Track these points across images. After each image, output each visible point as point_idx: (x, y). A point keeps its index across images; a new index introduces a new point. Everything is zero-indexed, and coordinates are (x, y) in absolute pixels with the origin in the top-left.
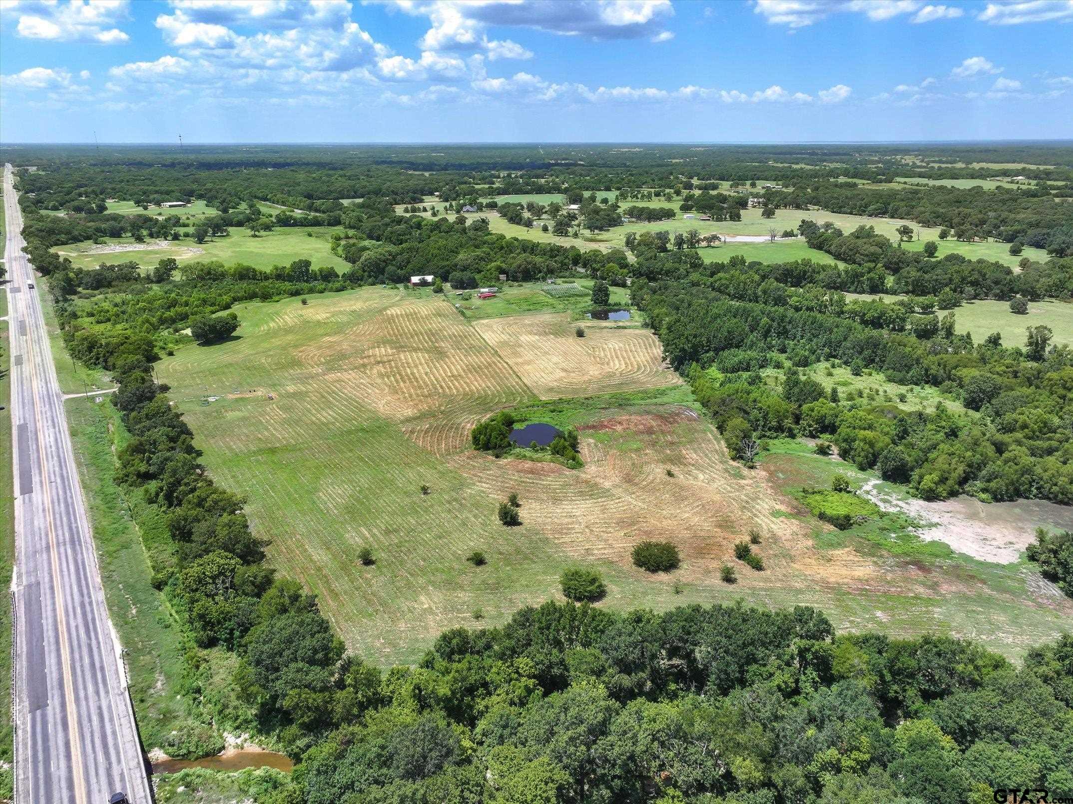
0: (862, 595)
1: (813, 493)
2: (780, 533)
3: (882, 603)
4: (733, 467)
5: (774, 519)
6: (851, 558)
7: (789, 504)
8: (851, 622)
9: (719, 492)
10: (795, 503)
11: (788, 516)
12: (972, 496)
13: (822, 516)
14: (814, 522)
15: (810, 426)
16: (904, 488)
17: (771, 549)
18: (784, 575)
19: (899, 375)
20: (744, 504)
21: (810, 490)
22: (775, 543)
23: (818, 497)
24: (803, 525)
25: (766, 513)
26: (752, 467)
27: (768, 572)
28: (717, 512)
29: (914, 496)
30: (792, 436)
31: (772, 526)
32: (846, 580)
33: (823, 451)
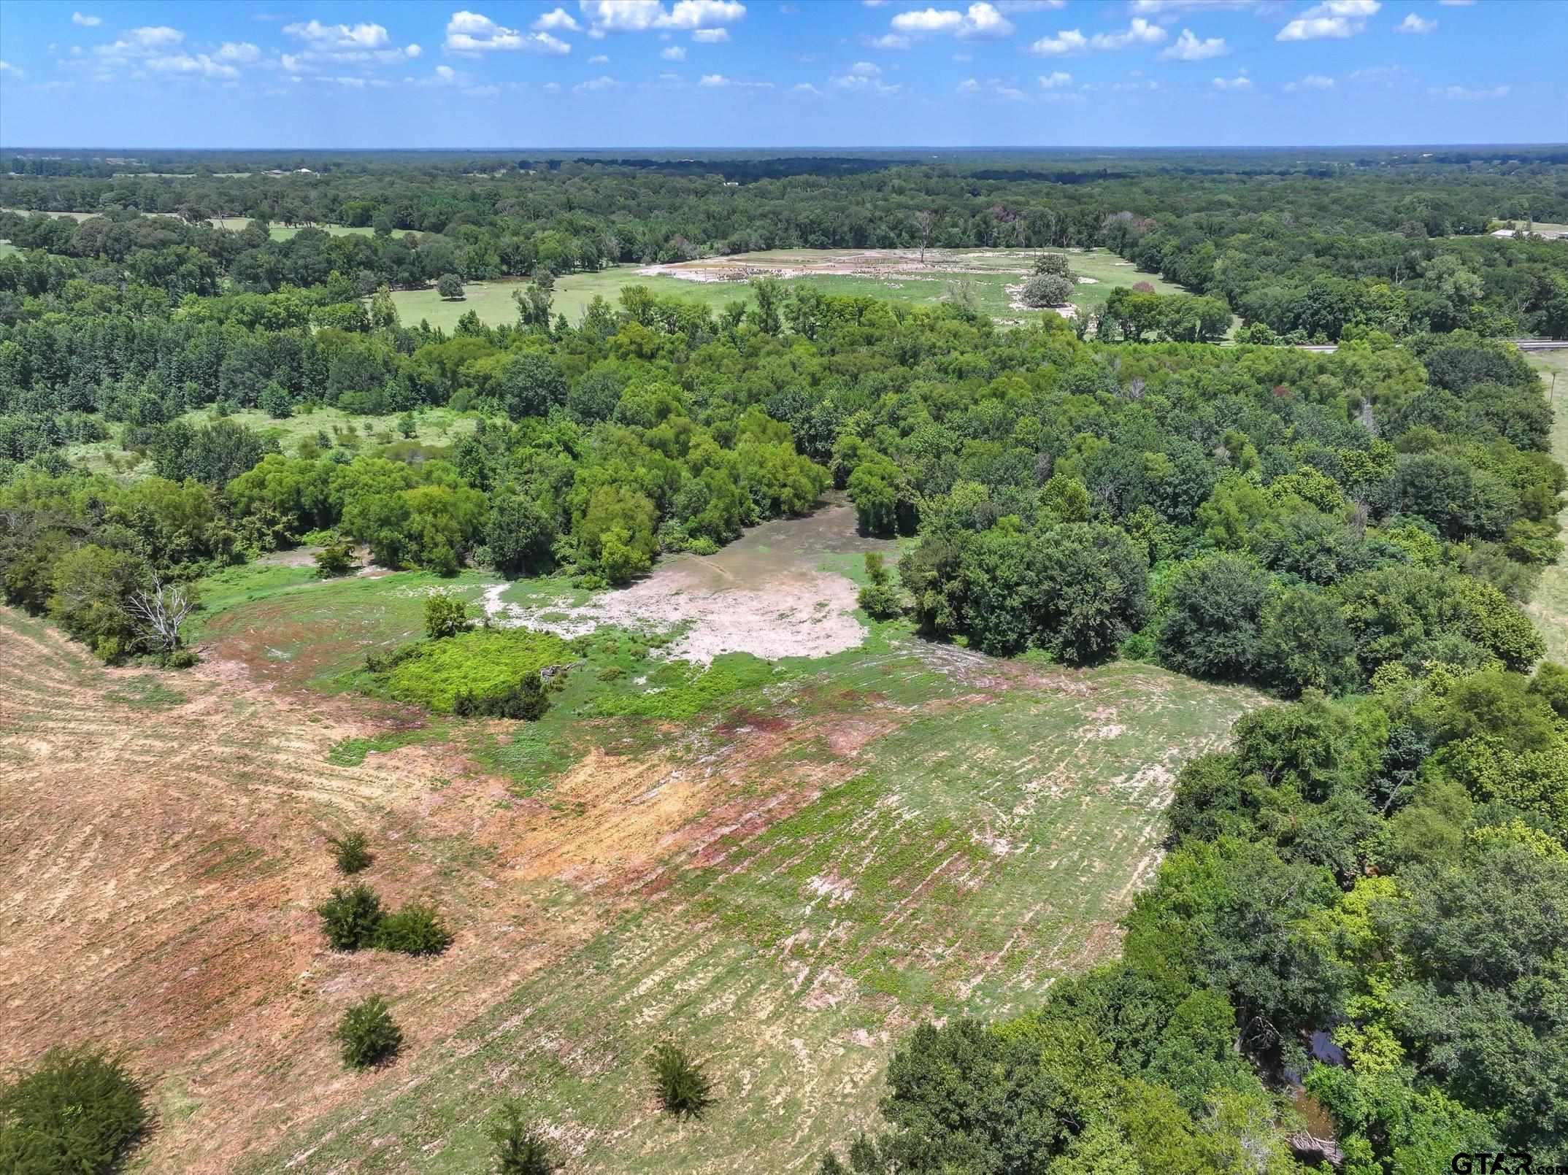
0: (736, 859)
1: (396, 662)
2: (400, 800)
3: (794, 854)
4: (132, 684)
5: (355, 771)
6: (618, 777)
7: (360, 716)
8: (798, 952)
9: (133, 768)
10: (371, 705)
11: (382, 745)
12: (680, 551)
13: (465, 708)
14: (458, 731)
15: (271, 522)
16: (559, 580)
17: (415, 859)
18: (521, 922)
19: (370, 398)
20: (237, 768)
21: (384, 659)
22: (412, 837)
23: (413, 668)
24: (439, 750)
25: (319, 762)
26: (188, 663)
27: (470, 938)
28: (168, 829)
29: (595, 588)
30: (239, 560)
31: (365, 791)
32: (668, 841)
33: (336, 566)
